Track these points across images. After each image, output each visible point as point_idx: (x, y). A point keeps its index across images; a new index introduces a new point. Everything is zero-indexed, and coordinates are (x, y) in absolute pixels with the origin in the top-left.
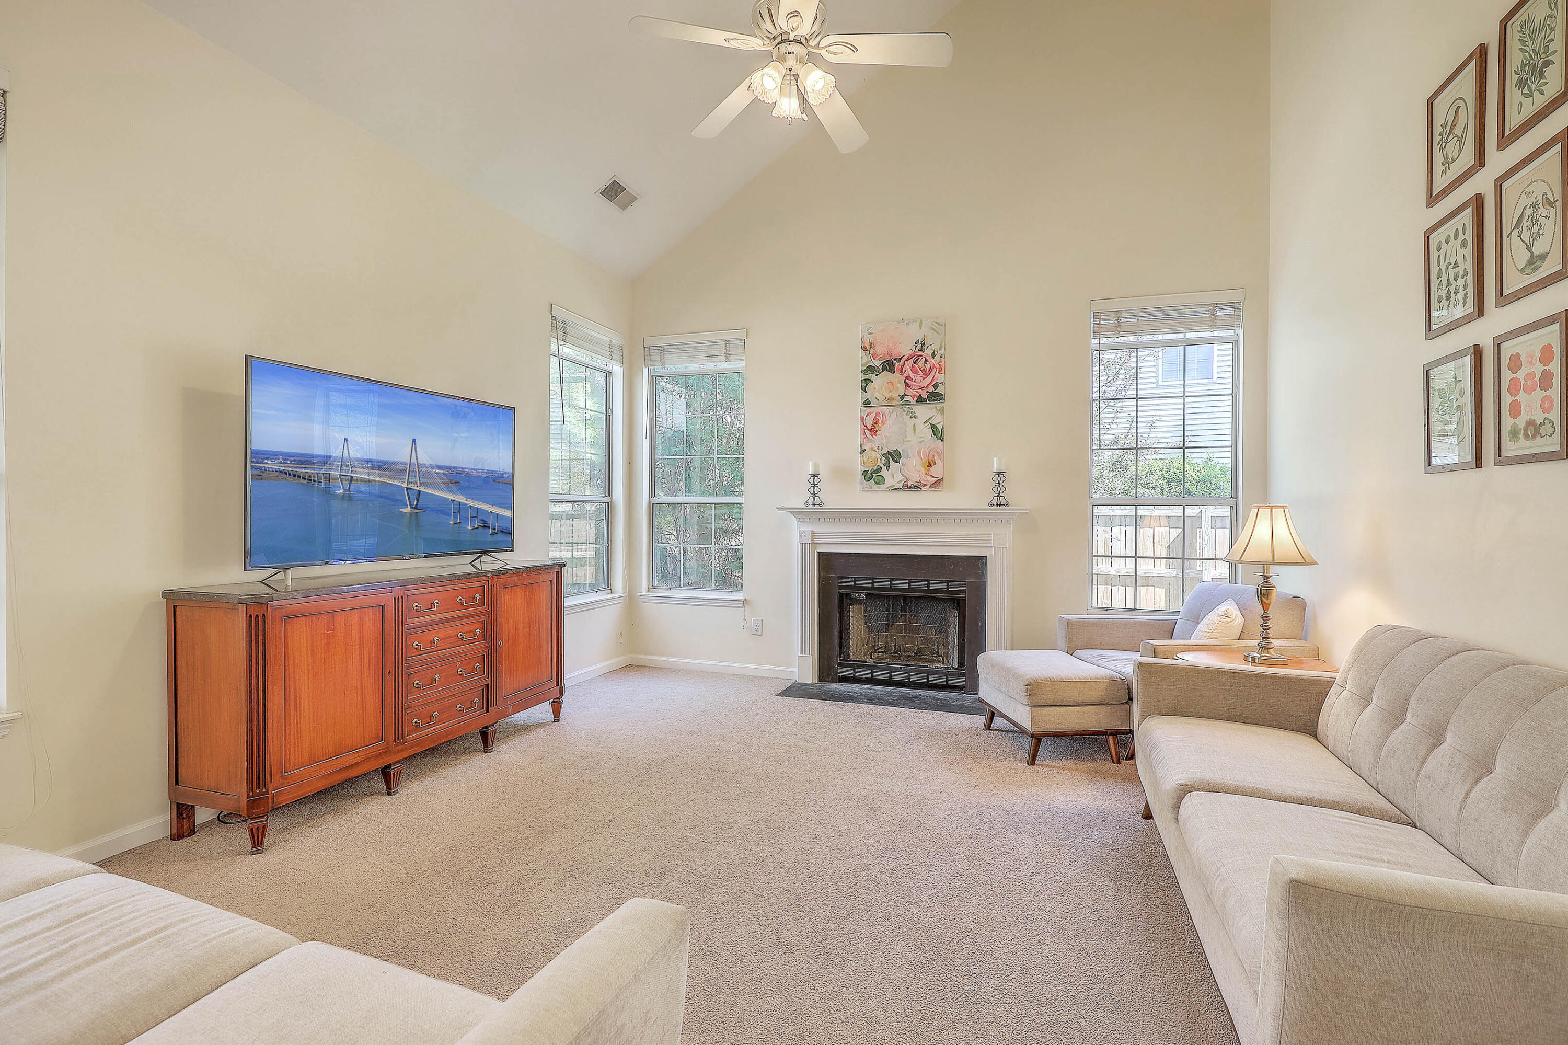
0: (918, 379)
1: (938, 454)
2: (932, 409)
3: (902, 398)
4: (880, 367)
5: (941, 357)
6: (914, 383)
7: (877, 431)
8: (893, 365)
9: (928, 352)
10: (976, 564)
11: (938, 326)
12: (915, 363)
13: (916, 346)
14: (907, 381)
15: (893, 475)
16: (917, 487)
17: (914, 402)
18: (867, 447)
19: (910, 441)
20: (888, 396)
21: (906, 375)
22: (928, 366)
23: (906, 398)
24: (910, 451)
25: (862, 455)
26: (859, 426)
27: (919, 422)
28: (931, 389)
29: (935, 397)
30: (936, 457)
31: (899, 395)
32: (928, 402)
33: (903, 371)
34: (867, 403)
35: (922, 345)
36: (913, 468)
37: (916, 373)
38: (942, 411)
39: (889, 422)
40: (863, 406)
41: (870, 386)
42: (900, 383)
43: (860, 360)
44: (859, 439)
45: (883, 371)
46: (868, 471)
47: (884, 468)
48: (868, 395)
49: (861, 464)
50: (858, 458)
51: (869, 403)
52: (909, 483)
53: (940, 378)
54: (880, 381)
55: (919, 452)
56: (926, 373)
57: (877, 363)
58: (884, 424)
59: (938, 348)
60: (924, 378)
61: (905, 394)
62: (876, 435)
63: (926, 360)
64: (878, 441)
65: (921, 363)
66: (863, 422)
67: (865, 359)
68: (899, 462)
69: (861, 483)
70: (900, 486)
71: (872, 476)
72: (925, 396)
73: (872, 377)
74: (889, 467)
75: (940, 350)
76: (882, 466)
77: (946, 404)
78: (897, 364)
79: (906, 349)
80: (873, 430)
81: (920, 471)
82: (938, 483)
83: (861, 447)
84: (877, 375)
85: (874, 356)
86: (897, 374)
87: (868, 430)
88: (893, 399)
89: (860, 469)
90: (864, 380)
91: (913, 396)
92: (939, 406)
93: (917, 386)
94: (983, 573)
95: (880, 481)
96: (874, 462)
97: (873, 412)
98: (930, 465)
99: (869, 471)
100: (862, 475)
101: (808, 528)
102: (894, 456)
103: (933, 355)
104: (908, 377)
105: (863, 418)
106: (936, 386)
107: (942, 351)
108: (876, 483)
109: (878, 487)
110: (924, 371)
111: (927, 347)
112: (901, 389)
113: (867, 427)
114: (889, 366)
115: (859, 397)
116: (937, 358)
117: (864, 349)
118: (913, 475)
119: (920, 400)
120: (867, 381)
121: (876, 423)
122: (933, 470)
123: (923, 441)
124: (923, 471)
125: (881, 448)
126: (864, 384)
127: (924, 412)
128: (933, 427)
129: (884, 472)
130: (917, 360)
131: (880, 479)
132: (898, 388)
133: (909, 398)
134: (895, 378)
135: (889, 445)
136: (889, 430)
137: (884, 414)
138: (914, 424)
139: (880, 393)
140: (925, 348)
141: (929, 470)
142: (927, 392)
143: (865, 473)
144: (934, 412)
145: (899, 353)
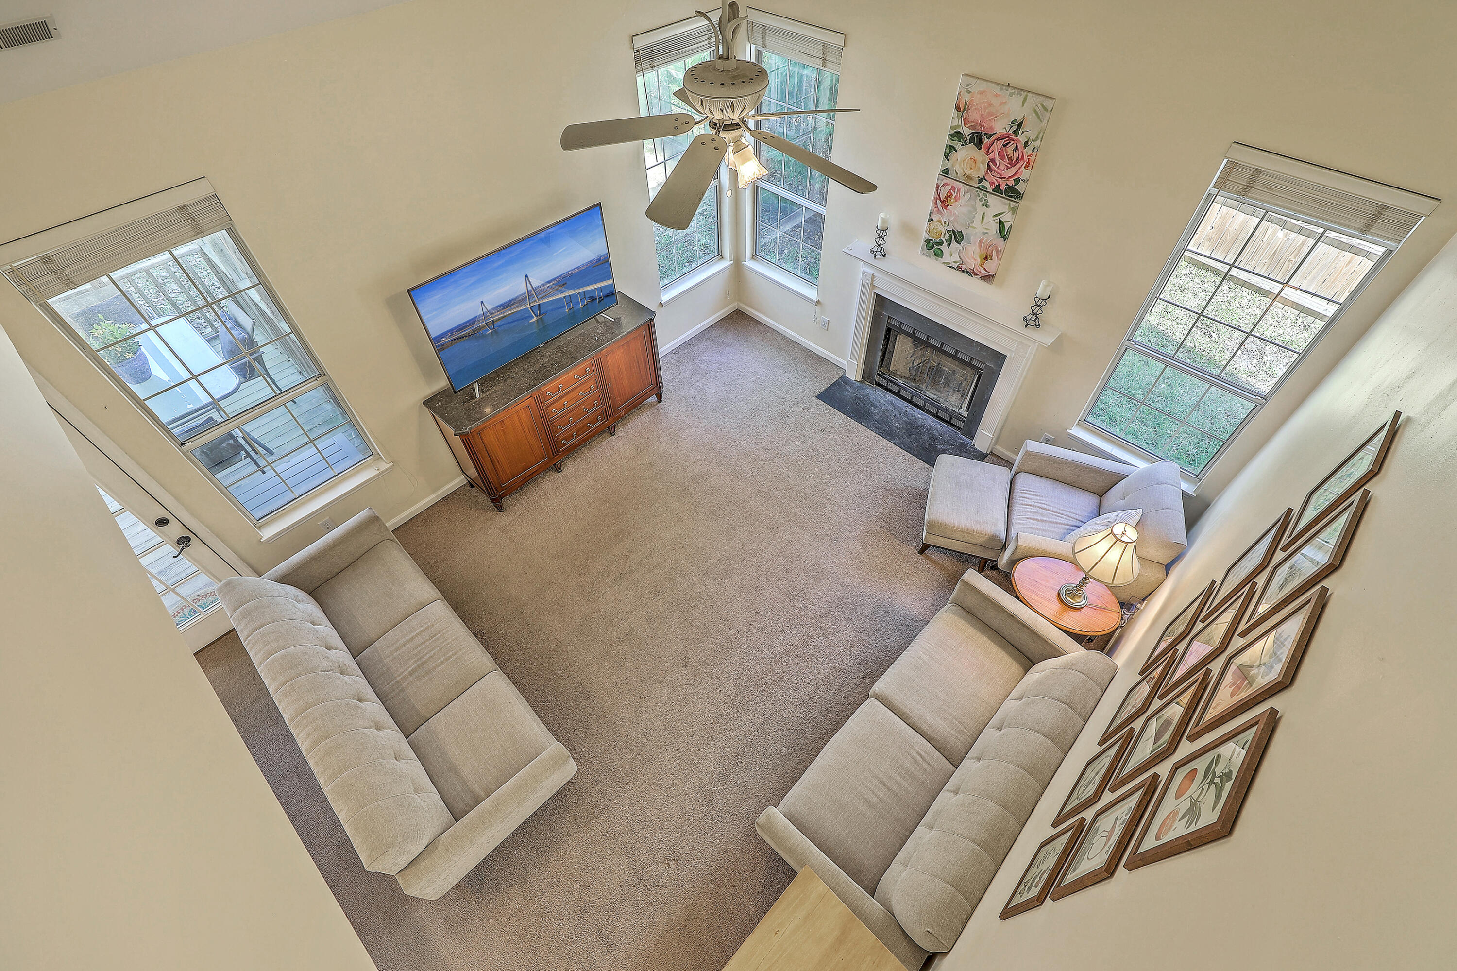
0: (1002, 167)
1: (997, 251)
2: (1006, 204)
3: (980, 181)
4: (968, 138)
5: (1033, 150)
6: (996, 169)
7: (948, 205)
8: (980, 141)
9: (1022, 138)
10: (1000, 358)
11: (1041, 112)
12: (1004, 146)
13: (1012, 127)
14: (991, 164)
15: (952, 253)
16: (970, 273)
17: (990, 189)
18: (936, 217)
19: (975, 228)
20: (968, 172)
21: (991, 156)
22: (1016, 155)
23: (984, 183)
24: (972, 237)
25: (929, 223)
26: (933, 194)
27: (990, 213)
28: (1011, 182)
29: (1012, 193)
30: (994, 253)
31: (978, 177)
32: (1004, 195)
33: (990, 151)
34: (946, 172)
35: (1020, 126)
36: (971, 254)
37: (1002, 157)
38: (1014, 211)
39: (962, 201)
40: (941, 173)
41: (953, 156)
42: (983, 164)
43: (950, 120)
44: (930, 206)
45: (970, 143)
46: (931, 240)
47: (945, 244)
48: (949, 165)
49: (926, 231)
50: (925, 224)
51: (948, 173)
52: (964, 267)
53: (1024, 174)
54: (965, 153)
55: (981, 242)
56: (1012, 163)
57: (966, 131)
58: (956, 201)
59: (1034, 138)
60: (1008, 168)
61: (984, 178)
62: (946, 209)
63: (1017, 148)
64: (946, 215)
65: (1010, 149)
66: (937, 190)
67: (956, 122)
68: (960, 244)
69: (923, 249)
70: (955, 266)
71: (933, 247)
72: (1003, 187)
73: (958, 145)
74: (950, 245)
75: (1035, 141)
76: (944, 241)
77: (1021, 205)
78: (986, 140)
79: (1000, 127)
80: (945, 203)
81: (976, 260)
82: (988, 278)
83: (930, 215)
84: (962, 145)
85: (966, 121)
86: (983, 152)
87: (941, 201)
88: (971, 178)
89: (925, 235)
90: (949, 145)
91: (992, 183)
92: (1013, 204)
93: (998, 173)
94: (999, 366)
95: (939, 254)
96: (938, 234)
97: (950, 184)
98: (986, 259)
99: (932, 242)
100: (925, 242)
101: (870, 271)
102: (957, 236)
103: (1026, 144)
104: (993, 160)
105: (939, 186)
106: (1017, 181)
107: (1035, 144)
108: (935, 254)
109: (935, 259)
110: (1010, 159)
111: (1023, 132)
112: (983, 171)
113: (940, 197)
114: (977, 140)
115: (939, 163)
116: (1028, 150)
117: (958, 108)
118: (969, 261)
119: (997, 189)
120: (951, 149)
121: (949, 197)
122: (988, 264)
123: (986, 233)
124: (979, 261)
125: (947, 223)
126: (948, 151)
127: (997, 204)
128: (1001, 223)
129: (944, 247)
130: (1008, 144)
131: (940, 252)
132: (979, 168)
133: (987, 184)
134: (980, 156)
135: (956, 224)
136: (959, 209)
137: (959, 191)
138: (984, 213)
139: (960, 165)
140: (1020, 132)
141: (984, 263)
142: (1007, 185)
143: (928, 241)
144: (1005, 209)
145: (991, 128)
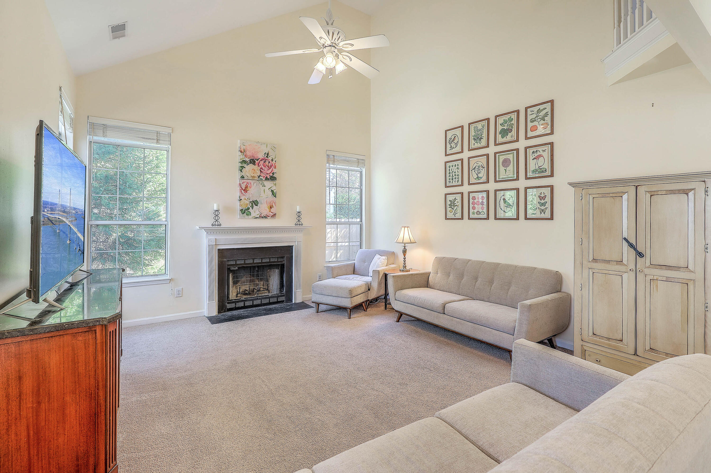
0: (266, 170)
1: (274, 203)
2: (271, 183)
3: (259, 177)
4: (249, 162)
5: (275, 162)
6: (264, 171)
7: (247, 191)
8: (255, 162)
9: (270, 158)
10: (289, 249)
11: (274, 148)
12: (264, 162)
13: (265, 155)
14: (261, 170)
15: (255, 212)
16: (266, 217)
17: (264, 179)
18: (242, 198)
19: (262, 197)
20: (252, 175)
22: (270, 164)
23: (261, 177)
24: (262, 201)
25: (240, 202)
26: (239, 188)
27: (266, 189)
28: (271, 175)
29: (273, 178)
30: (273, 204)
32: (270, 180)
33: (259, 165)
34: (243, 177)
35: (268, 154)
36: (263, 208)
37: (265, 167)
38: (275, 184)
39: (253, 187)
40: (240, 178)
41: (244, 170)
42: (258, 170)
43: (239, 157)
44: (238, 194)
45: (250, 164)
47: (251, 208)
48: (243, 174)
49: (239, 206)
50: (238, 203)
51: (244, 177)
52: (262, 215)
53: (275, 171)
54: (249, 168)
55: (267, 202)
56: (269, 168)
57: (247, 160)
58: (251, 188)
59: (274, 157)
60: (268, 170)
61: (260, 175)
62: (247, 193)
63: (269, 162)
64: (247, 195)
65: (267, 163)
66: (240, 186)
67: (242, 157)
68: (257, 206)
69: (240, 215)
70: (258, 216)
71: (245, 212)
72: (269, 177)
73: (245, 165)
74: (253, 208)
76: (250, 207)
77: (277, 182)
78: (256, 161)
79: (261, 156)
80: (246, 190)
81: (266, 210)
82: (274, 216)
83: (239, 198)
84: (247, 165)
85: (246, 156)
86: (256, 166)
87: (243, 190)
88: (255, 177)
89: (239, 208)
90: (241, 166)
91: (264, 177)
92: (274, 182)
93: (265, 173)
94: (291, 252)
95: (249, 214)
96: (246, 205)
97: (245, 182)
98: (271, 208)
99: (244, 209)
101: (213, 237)
102: (255, 203)
103: (272, 160)
104: (261, 168)
105: (241, 184)
106: (273, 174)
107: (275, 159)
108: (247, 215)
109: (248, 217)
110: (268, 166)
112: (259, 173)
113: (242, 188)
114: (253, 162)
115: (238, 175)
116: (274, 162)
117: (241, 152)
118: (264, 212)
119: (267, 179)
120: (243, 167)
121: (246, 187)
122: (272, 210)
123: (268, 197)
124: (268, 210)
125: (249, 199)
126: (241, 168)
127: (268, 184)
128: (272, 191)
129: (251, 210)
130: (265, 161)
131: (249, 213)
132: (257, 172)
133: (262, 178)
134: (256, 167)
135: (253, 198)
136: (253, 191)
137: (250, 183)
138: (264, 190)
139: (248, 173)
140: (269, 156)
141: (270, 210)
142: (270, 176)
143: (241, 210)
144: (272, 185)
145: (257, 157)
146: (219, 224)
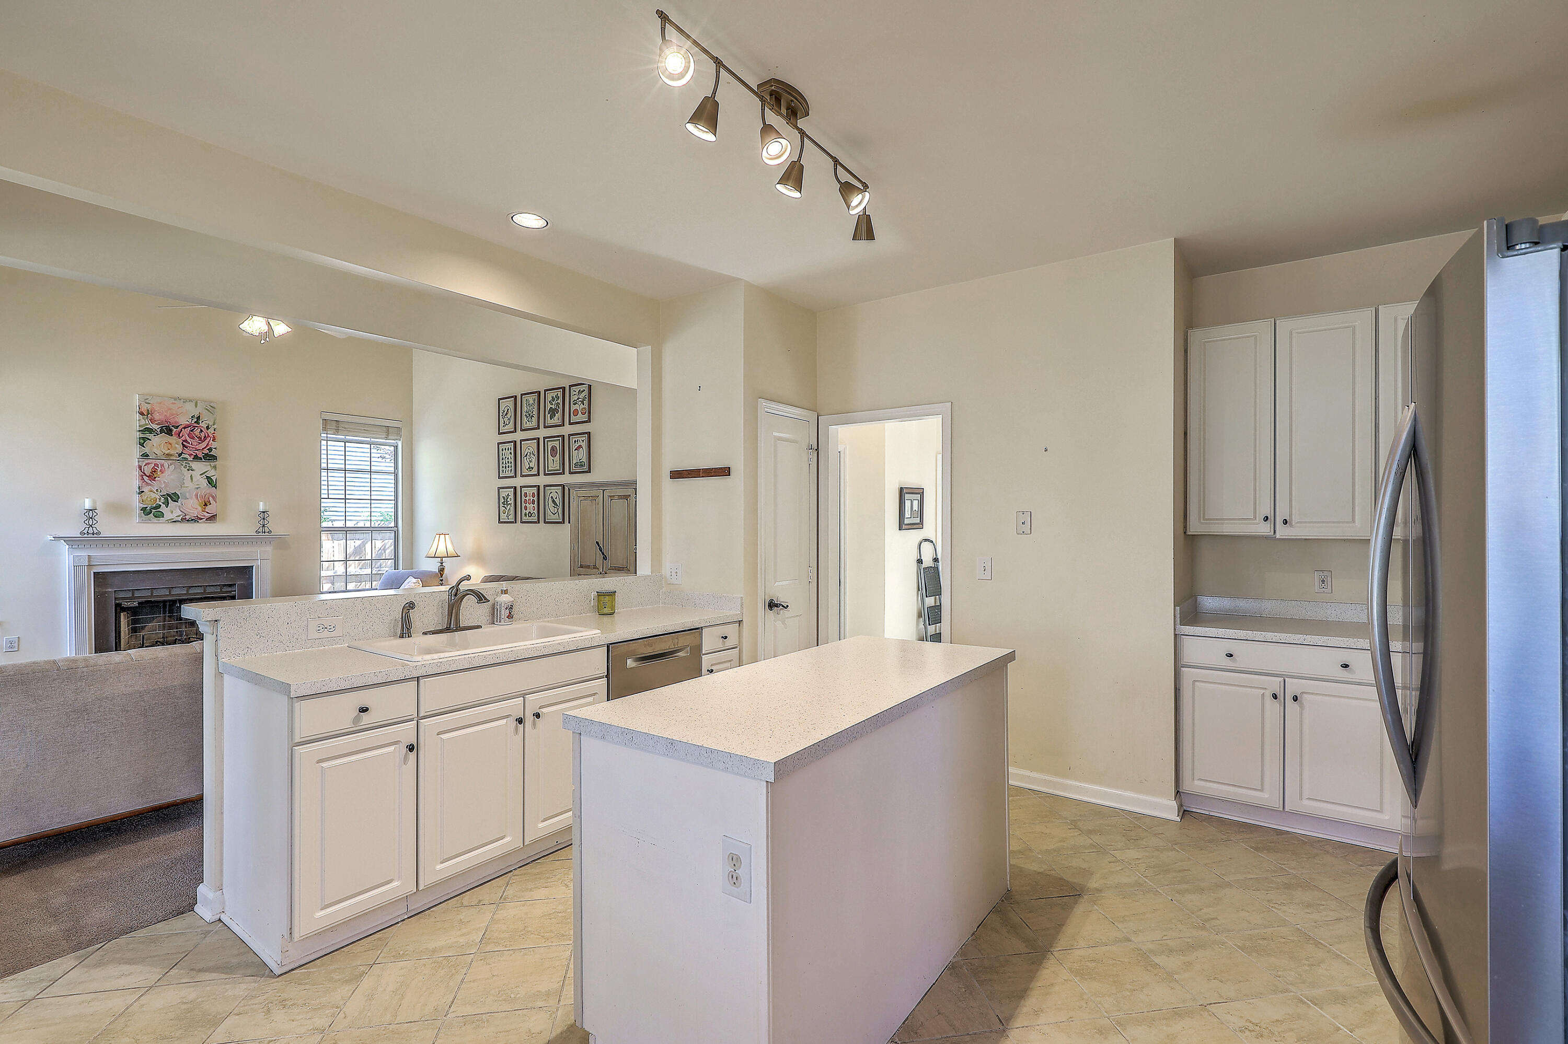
0: (195, 444)
1: (213, 497)
2: (206, 465)
3: (180, 455)
4: (159, 430)
5: (215, 430)
6: (191, 446)
7: (155, 478)
8: (171, 430)
9: (203, 425)
10: (244, 572)
11: (211, 409)
12: (191, 431)
13: (192, 420)
14: (184, 443)
15: (172, 511)
16: (194, 520)
17: (190, 459)
18: (146, 489)
19: (187, 487)
20: (167, 452)
21: (183, 438)
22: (203, 435)
23: (183, 456)
24: (187, 494)
25: (140, 495)
26: (136, 473)
27: (196, 475)
28: (206, 451)
29: (210, 457)
30: (211, 499)
31: (177, 453)
32: (203, 460)
33: (181, 435)
34: (145, 456)
35: (198, 418)
36: (192, 506)
37: (192, 438)
38: (215, 467)
39: (168, 472)
40: (141, 457)
41: (148, 444)
42: (178, 445)
43: (136, 421)
44: (136, 483)
45: (161, 433)
46: (147, 507)
47: (163, 506)
48: (146, 450)
49: (139, 502)
50: (136, 498)
51: (148, 456)
52: (187, 517)
53: (214, 445)
54: (159, 440)
55: (197, 496)
56: (201, 440)
57: (155, 427)
58: (162, 473)
59: (212, 424)
60: (200, 443)
61: (182, 453)
62: (155, 481)
63: (201, 431)
64: (156, 485)
65: (197, 432)
66: (141, 470)
67: (143, 422)
68: (177, 502)
69: (140, 516)
70: (179, 519)
71: (151, 511)
72: (200, 455)
73: (151, 436)
74: (168, 505)
75: (213, 425)
76: (161, 504)
77: (217, 463)
78: (175, 430)
79: (183, 420)
80: (152, 477)
81: (196, 509)
82: (212, 518)
83: (139, 489)
84: (155, 435)
85: (152, 421)
86: (174, 437)
87: (147, 476)
88: (171, 455)
89: (137, 506)
90: (142, 438)
91: (190, 455)
92: (213, 464)
93: (193, 448)
94: (249, 577)
95: (159, 515)
96: (153, 501)
97: (152, 463)
98: (206, 505)
99: (148, 508)
100: (141, 510)
101: (84, 553)
102: (175, 497)
103: (208, 428)
104: (186, 441)
105: (141, 466)
106: (210, 450)
107: (215, 426)
108: (155, 517)
109: (157, 520)
110: (200, 438)
111: (202, 422)
112: (179, 449)
113: (144, 473)
114: (167, 430)
115: (136, 451)
116: (211, 431)
117: (142, 414)
118: (191, 511)
119: (196, 458)
120: (145, 439)
121: (154, 471)
122: (208, 509)
123: (199, 488)
124: (200, 509)
125: (159, 490)
126: (142, 441)
127: (200, 467)
128: (208, 478)
129: (163, 509)
130: (193, 429)
131: (159, 513)
132: (176, 448)
133: (187, 456)
134: (173, 439)
135: (168, 489)
136: (169, 478)
137: (162, 465)
138: (191, 475)
139: (158, 449)
140: (201, 422)
141: (205, 508)
142: (203, 453)
143: (144, 509)
144: (209, 468)
145: (176, 422)
146: (95, 531)
